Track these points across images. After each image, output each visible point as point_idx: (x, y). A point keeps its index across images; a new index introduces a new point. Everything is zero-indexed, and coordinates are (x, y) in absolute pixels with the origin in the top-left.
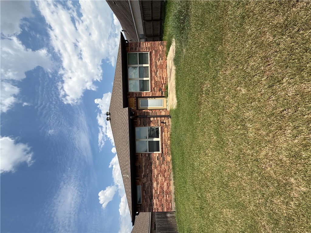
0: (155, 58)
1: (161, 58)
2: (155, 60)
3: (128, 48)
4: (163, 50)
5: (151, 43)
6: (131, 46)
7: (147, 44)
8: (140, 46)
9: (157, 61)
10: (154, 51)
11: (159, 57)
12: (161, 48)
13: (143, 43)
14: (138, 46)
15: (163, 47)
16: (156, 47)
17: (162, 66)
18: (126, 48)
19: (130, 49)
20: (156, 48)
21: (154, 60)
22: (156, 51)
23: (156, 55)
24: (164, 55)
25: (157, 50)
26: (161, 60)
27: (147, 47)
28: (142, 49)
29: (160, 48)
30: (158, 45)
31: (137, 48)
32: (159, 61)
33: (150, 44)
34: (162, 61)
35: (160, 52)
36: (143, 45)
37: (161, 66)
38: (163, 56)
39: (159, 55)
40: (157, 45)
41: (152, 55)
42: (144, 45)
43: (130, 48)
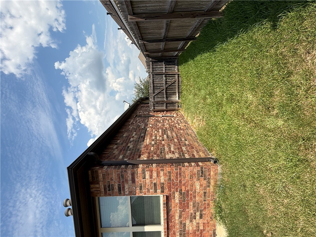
0: (181, 213)
1: (198, 214)
2: (180, 217)
3: (97, 186)
4: (205, 193)
5: (169, 172)
6: (107, 180)
7: (155, 174)
8: (133, 181)
9: (188, 222)
10: (177, 195)
11: (192, 211)
12: (201, 185)
13: (144, 173)
14: (127, 181)
15: (205, 182)
16: (183, 182)
17: (201, 233)
18: (92, 186)
19: (105, 189)
20: (183, 188)
21: (177, 218)
22: (184, 196)
23: (184, 206)
24: (208, 205)
25: (188, 191)
26: (198, 217)
27: (155, 184)
28: (141, 189)
29: (198, 187)
30: (191, 177)
31: (126, 187)
32: (191, 221)
33: (165, 175)
34: (201, 221)
35: (195, 197)
36: (144, 178)
37: (197, 233)
38: (205, 208)
39: (194, 206)
40: (188, 178)
41: (173, 205)
42: (147, 176)
43: (105, 186)
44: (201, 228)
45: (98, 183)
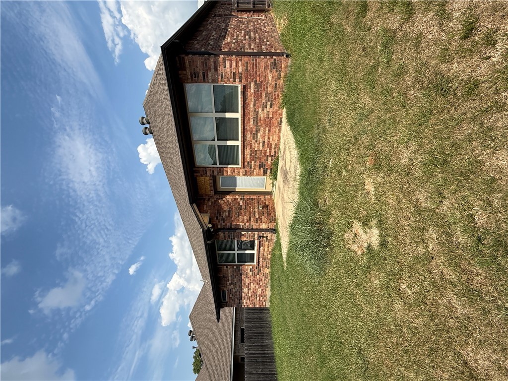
0: (255, 101)
1: (269, 103)
3: (185, 72)
4: (276, 84)
5: (247, 63)
6: (193, 68)
7: (234, 64)
8: (216, 70)
9: (260, 110)
10: (252, 85)
11: (264, 101)
12: (273, 77)
13: (225, 62)
14: (210, 69)
15: (277, 74)
16: (258, 73)
17: (270, 120)
18: (180, 72)
19: (191, 76)
20: (258, 78)
21: (252, 106)
22: (258, 86)
23: (258, 96)
24: (278, 95)
26: (268, 107)
28: (222, 78)
29: (270, 79)
30: (265, 68)
31: (210, 75)
33: (243, 65)
34: (271, 110)
36: (225, 67)
38: (275, 99)
39: (266, 97)
40: (262, 69)
42: (228, 66)
44: (271, 116)
45: (185, 70)
